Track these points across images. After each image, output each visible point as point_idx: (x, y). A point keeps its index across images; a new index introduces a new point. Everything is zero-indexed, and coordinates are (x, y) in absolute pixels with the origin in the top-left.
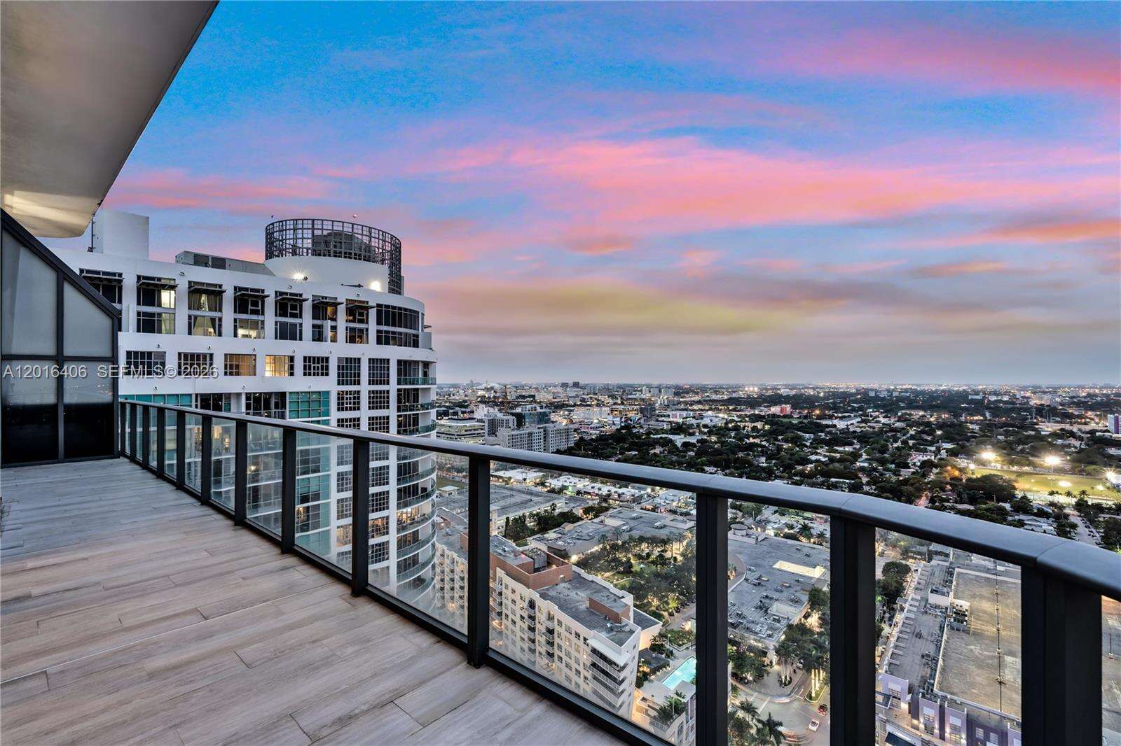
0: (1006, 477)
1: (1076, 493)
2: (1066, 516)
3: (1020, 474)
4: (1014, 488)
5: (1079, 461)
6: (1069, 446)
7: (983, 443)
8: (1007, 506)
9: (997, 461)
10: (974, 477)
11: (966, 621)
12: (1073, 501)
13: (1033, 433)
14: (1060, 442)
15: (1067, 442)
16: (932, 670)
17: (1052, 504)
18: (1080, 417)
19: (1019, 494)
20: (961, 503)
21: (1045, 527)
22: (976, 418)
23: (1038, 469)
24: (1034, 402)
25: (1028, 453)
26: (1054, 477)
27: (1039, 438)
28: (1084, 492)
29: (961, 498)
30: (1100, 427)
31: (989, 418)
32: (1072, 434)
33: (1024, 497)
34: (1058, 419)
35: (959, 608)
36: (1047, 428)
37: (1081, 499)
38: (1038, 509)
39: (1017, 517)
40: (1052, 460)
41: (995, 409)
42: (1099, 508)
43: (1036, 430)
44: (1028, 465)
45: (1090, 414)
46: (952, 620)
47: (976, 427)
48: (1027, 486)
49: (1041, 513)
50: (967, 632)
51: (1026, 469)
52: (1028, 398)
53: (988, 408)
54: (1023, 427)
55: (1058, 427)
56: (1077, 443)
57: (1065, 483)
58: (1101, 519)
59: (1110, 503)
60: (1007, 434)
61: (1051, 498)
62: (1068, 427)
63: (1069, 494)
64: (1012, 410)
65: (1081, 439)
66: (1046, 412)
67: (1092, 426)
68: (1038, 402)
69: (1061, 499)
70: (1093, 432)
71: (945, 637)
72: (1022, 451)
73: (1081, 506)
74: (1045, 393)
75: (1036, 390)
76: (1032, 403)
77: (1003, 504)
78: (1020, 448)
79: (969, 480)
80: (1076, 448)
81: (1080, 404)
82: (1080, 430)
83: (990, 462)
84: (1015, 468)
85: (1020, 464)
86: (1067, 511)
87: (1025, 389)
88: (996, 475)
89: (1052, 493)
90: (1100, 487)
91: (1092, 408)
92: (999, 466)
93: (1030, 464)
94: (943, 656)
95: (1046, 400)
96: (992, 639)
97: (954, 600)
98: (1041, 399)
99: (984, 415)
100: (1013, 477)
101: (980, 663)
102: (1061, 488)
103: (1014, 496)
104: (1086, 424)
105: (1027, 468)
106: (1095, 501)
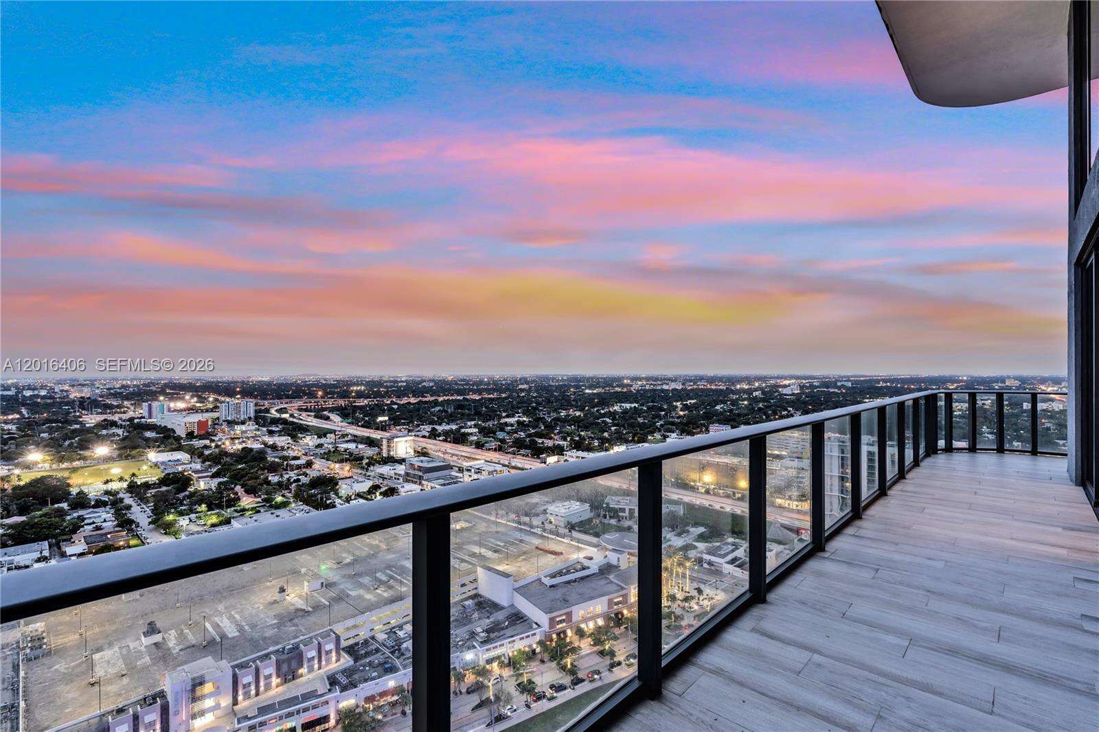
0: (59, 475)
1: (127, 477)
2: (121, 500)
3: (75, 470)
4: (69, 485)
5: (125, 448)
6: (114, 435)
7: (27, 443)
8: (65, 505)
9: (44, 461)
10: (22, 483)
11: (45, 644)
12: (125, 485)
13: (78, 426)
14: (104, 432)
15: (111, 432)
16: (12, 720)
17: (107, 493)
18: (119, 407)
19: (74, 491)
20: (9, 516)
21: (104, 516)
22: (10, 417)
23: (88, 462)
24: (75, 394)
25: (76, 447)
26: (106, 466)
27: (84, 430)
28: (134, 475)
29: (9, 512)
30: (137, 415)
31: (27, 416)
32: (113, 424)
33: (81, 493)
34: (100, 410)
35: (34, 634)
36: (91, 419)
37: (132, 482)
38: (97, 501)
39: (75, 515)
40: (102, 450)
41: (33, 405)
42: (147, 486)
43: (81, 423)
44: (79, 459)
45: (126, 403)
46: (28, 651)
47: (13, 428)
48: (80, 481)
49: (99, 504)
50: (48, 654)
51: (77, 464)
52: (66, 391)
53: (24, 405)
54: (67, 422)
55: (102, 417)
56: (120, 432)
57: (116, 470)
58: (149, 495)
59: (154, 479)
60: (50, 431)
61: (105, 487)
62: (110, 417)
63: (121, 479)
64: (52, 405)
65: (121, 427)
66: (87, 404)
67: (131, 414)
68: (79, 395)
69: (114, 486)
70: (131, 420)
71: (22, 674)
72: (70, 445)
73: (133, 488)
74: (83, 385)
75: (75, 384)
76: (72, 396)
77: (61, 505)
78: (67, 443)
79: (15, 488)
80: (118, 435)
81: (115, 395)
82: (120, 419)
83: (36, 463)
84: (65, 465)
85: (71, 460)
86: (121, 495)
87: (59, 382)
88: (50, 476)
89: (107, 482)
90: (145, 467)
91: (127, 398)
92: (47, 466)
93: (84, 458)
94: (24, 696)
95: (86, 392)
96: (78, 647)
97: (25, 628)
98: (81, 391)
99: (20, 413)
100: (66, 474)
101: (68, 678)
102: (113, 475)
103: (69, 493)
104: (124, 413)
105: (77, 462)
106: (143, 480)
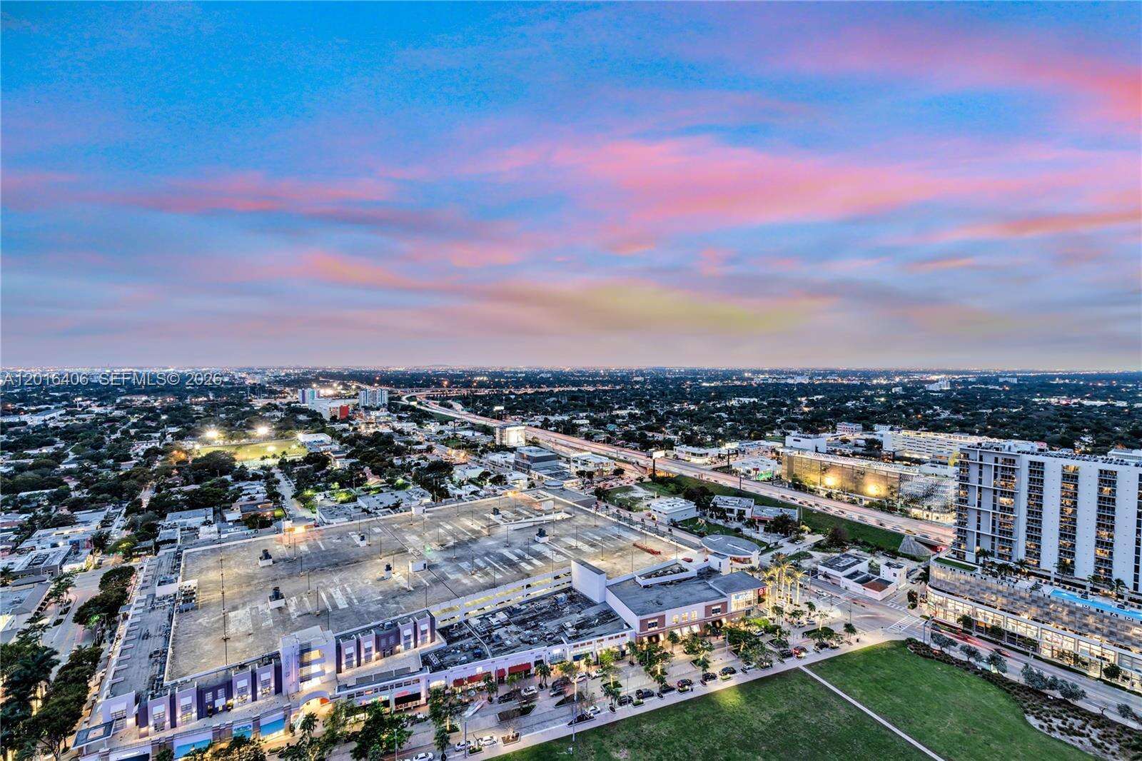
0: (228, 451)
1: (279, 454)
2: (273, 475)
3: (239, 447)
4: (234, 460)
5: (281, 428)
6: (274, 417)
7: (208, 422)
8: (229, 478)
9: (219, 438)
10: (200, 456)
11: (194, 598)
12: (276, 461)
13: (248, 409)
14: (267, 414)
15: (272, 414)
16: (161, 663)
17: (263, 468)
18: (281, 392)
19: (238, 465)
20: (188, 484)
21: (259, 488)
22: (200, 399)
23: (252, 440)
24: (249, 381)
25: (245, 427)
26: (263, 444)
27: (255, 413)
28: (284, 453)
29: (188, 480)
30: (294, 399)
31: (211, 398)
32: (276, 407)
33: (243, 467)
34: (266, 395)
35: (187, 589)
36: (259, 403)
37: (283, 459)
38: (253, 474)
39: (237, 486)
40: (262, 430)
41: (218, 390)
42: (293, 463)
43: (250, 406)
44: (245, 438)
45: (287, 389)
46: (181, 604)
47: (200, 408)
48: (244, 457)
49: (256, 477)
50: (195, 608)
51: (244, 441)
52: (244, 378)
53: (211, 389)
54: (241, 405)
55: (267, 401)
56: (279, 414)
57: (272, 448)
58: (295, 471)
59: (300, 457)
60: (227, 412)
61: (262, 463)
62: (273, 402)
63: (274, 456)
64: (231, 390)
65: (281, 410)
66: (257, 390)
67: (289, 399)
68: (252, 382)
69: (270, 462)
70: (289, 404)
71: (174, 623)
72: (240, 425)
73: (283, 465)
74: (257, 373)
75: (251, 372)
76: (247, 383)
77: (225, 477)
78: (238, 423)
79: (195, 460)
80: (278, 417)
81: (281, 382)
82: (281, 403)
83: (213, 440)
84: (235, 442)
85: (240, 438)
86: (273, 471)
87: (241, 370)
88: (218, 451)
89: (263, 458)
90: (294, 447)
91: (288, 385)
92: (221, 442)
93: (249, 437)
94: (173, 644)
95: (257, 380)
96: (218, 604)
97: (182, 583)
98: (254, 379)
99: (207, 396)
100: (233, 450)
101: (207, 632)
102: (268, 453)
103: (234, 467)
104: (284, 398)
105: (244, 440)
106: (291, 458)
